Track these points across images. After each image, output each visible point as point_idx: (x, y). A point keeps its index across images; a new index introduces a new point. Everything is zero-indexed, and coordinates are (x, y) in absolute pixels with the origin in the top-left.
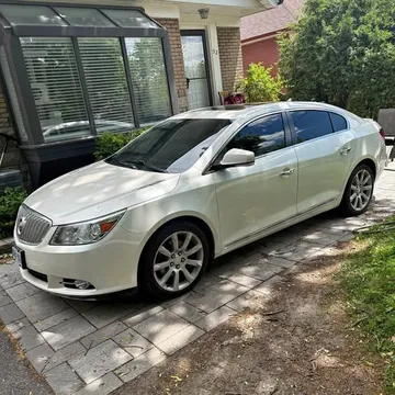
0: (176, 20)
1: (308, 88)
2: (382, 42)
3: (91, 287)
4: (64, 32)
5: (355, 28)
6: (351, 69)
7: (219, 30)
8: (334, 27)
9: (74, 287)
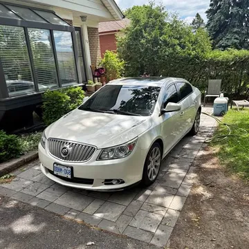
0: (71, 21)
1: (136, 66)
2: (175, 45)
3: (123, 182)
4: (19, 23)
5: (160, 36)
6: (159, 58)
7: (88, 28)
8: (150, 34)
9: (112, 184)
